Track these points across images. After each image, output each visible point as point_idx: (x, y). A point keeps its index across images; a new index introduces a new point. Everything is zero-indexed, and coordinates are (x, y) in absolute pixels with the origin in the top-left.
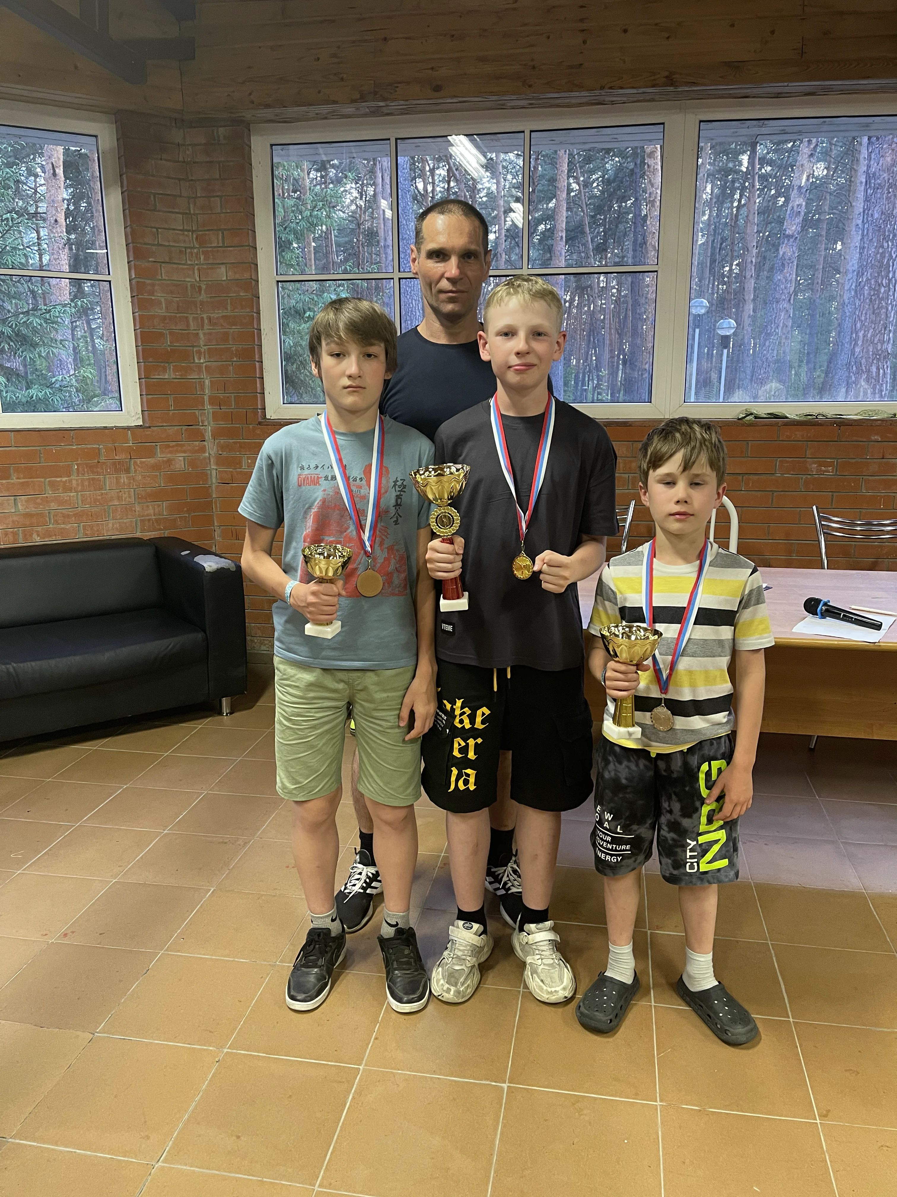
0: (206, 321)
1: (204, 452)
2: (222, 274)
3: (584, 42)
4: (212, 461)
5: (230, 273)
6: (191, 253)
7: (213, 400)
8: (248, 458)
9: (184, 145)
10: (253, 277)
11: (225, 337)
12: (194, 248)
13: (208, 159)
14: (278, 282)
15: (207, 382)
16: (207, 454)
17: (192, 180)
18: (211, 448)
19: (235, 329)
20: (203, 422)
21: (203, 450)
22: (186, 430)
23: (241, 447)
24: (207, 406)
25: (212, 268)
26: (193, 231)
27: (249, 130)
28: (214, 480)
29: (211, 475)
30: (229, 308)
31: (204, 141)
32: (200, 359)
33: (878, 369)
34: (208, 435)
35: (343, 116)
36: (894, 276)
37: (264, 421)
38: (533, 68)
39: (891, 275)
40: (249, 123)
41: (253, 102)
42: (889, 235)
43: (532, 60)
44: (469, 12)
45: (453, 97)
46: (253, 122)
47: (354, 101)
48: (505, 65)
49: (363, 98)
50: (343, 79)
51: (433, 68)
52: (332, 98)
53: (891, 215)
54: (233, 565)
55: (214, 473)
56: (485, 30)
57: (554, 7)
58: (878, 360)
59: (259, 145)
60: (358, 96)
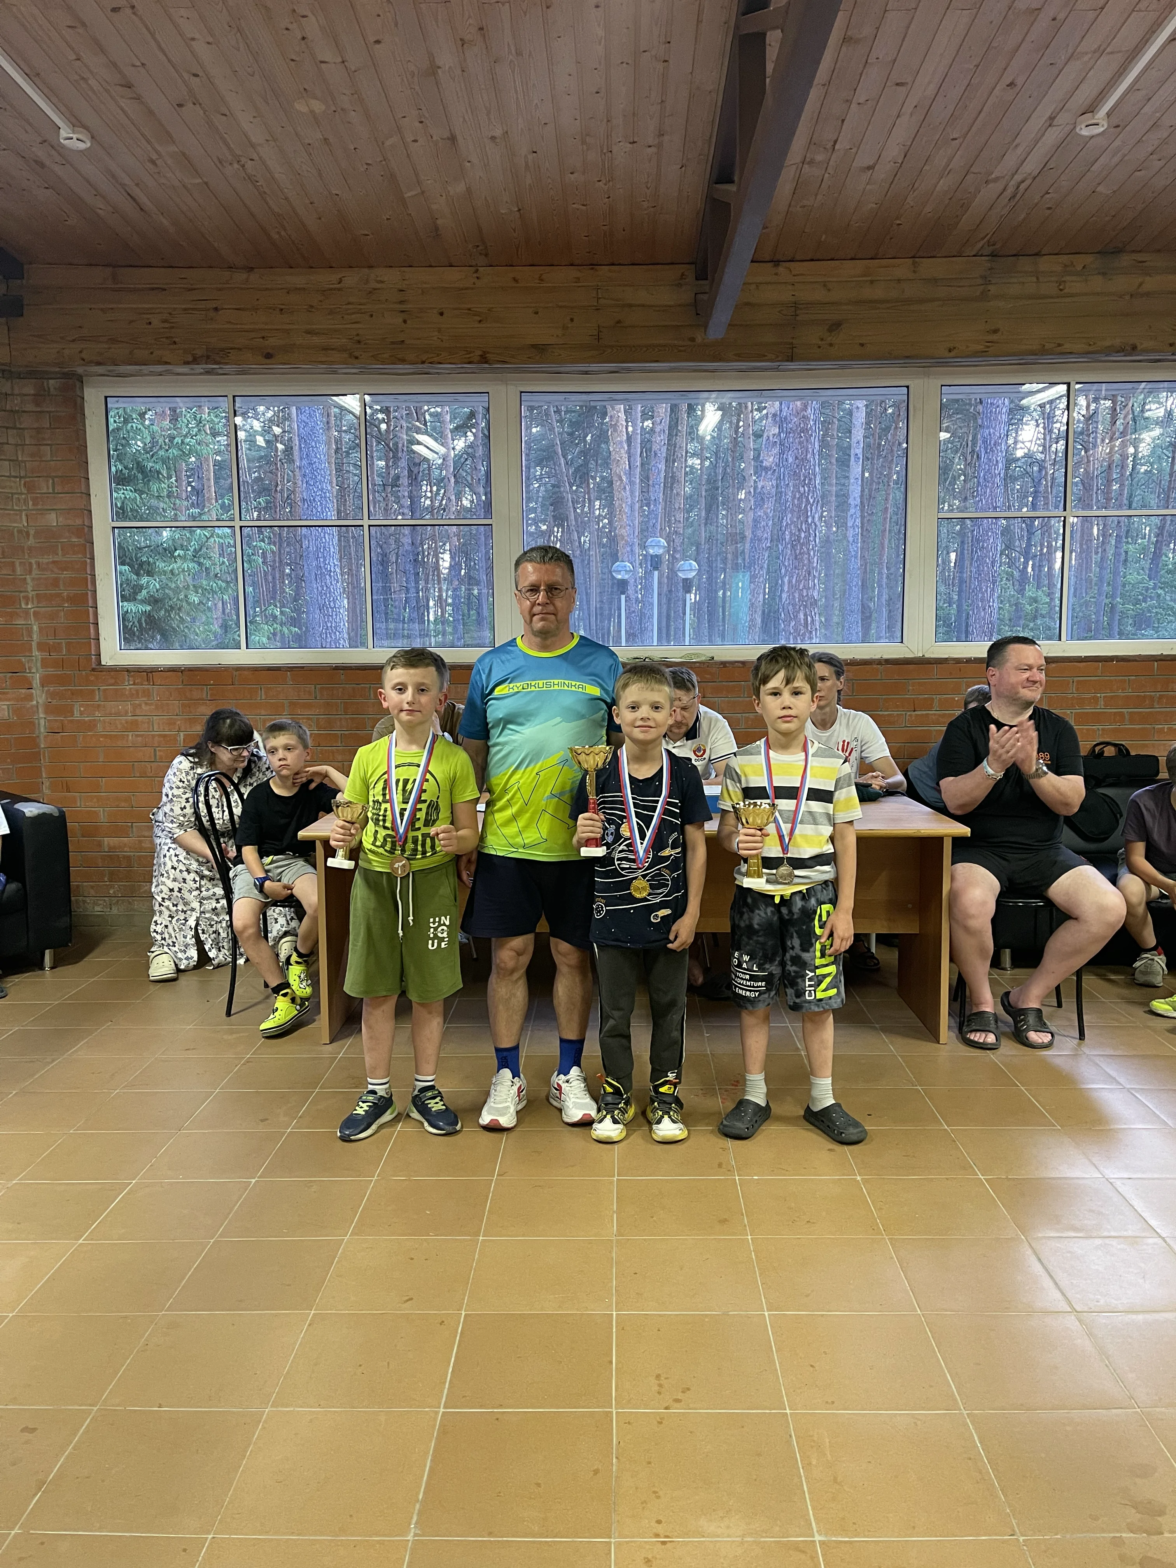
0: (34, 566)
1: (32, 701)
2: (52, 519)
4: (40, 710)
5: (61, 519)
6: (19, 499)
7: (41, 647)
8: (81, 706)
9: (12, 395)
10: (86, 524)
11: (55, 583)
12: (21, 494)
13: (39, 409)
14: (114, 528)
15: (35, 628)
16: (35, 702)
17: (20, 429)
18: (39, 697)
19: (66, 574)
20: (30, 668)
21: (30, 698)
22: (11, 677)
23: (73, 694)
24: (36, 653)
25: (42, 514)
26: (21, 477)
27: (82, 382)
28: (42, 730)
29: (39, 724)
30: (60, 553)
31: (32, 392)
32: (27, 604)
34: (36, 681)
35: (178, 374)
36: (813, 521)
37: (99, 668)
38: (359, 342)
39: (810, 520)
40: (81, 377)
41: (83, 360)
42: (805, 480)
43: (358, 335)
44: (296, 289)
45: (285, 364)
46: (86, 375)
47: (187, 363)
48: (332, 338)
49: (195, 361)
50: (175, 343)
51: (263, 338)
52: (165, 359)
53: (805, 460)
54: (56, 810)
55: (42, 722)
56: (312, 307)
57: (375, 289)
58: (805, 606)
59: (92, 397)
60: (190, 359)
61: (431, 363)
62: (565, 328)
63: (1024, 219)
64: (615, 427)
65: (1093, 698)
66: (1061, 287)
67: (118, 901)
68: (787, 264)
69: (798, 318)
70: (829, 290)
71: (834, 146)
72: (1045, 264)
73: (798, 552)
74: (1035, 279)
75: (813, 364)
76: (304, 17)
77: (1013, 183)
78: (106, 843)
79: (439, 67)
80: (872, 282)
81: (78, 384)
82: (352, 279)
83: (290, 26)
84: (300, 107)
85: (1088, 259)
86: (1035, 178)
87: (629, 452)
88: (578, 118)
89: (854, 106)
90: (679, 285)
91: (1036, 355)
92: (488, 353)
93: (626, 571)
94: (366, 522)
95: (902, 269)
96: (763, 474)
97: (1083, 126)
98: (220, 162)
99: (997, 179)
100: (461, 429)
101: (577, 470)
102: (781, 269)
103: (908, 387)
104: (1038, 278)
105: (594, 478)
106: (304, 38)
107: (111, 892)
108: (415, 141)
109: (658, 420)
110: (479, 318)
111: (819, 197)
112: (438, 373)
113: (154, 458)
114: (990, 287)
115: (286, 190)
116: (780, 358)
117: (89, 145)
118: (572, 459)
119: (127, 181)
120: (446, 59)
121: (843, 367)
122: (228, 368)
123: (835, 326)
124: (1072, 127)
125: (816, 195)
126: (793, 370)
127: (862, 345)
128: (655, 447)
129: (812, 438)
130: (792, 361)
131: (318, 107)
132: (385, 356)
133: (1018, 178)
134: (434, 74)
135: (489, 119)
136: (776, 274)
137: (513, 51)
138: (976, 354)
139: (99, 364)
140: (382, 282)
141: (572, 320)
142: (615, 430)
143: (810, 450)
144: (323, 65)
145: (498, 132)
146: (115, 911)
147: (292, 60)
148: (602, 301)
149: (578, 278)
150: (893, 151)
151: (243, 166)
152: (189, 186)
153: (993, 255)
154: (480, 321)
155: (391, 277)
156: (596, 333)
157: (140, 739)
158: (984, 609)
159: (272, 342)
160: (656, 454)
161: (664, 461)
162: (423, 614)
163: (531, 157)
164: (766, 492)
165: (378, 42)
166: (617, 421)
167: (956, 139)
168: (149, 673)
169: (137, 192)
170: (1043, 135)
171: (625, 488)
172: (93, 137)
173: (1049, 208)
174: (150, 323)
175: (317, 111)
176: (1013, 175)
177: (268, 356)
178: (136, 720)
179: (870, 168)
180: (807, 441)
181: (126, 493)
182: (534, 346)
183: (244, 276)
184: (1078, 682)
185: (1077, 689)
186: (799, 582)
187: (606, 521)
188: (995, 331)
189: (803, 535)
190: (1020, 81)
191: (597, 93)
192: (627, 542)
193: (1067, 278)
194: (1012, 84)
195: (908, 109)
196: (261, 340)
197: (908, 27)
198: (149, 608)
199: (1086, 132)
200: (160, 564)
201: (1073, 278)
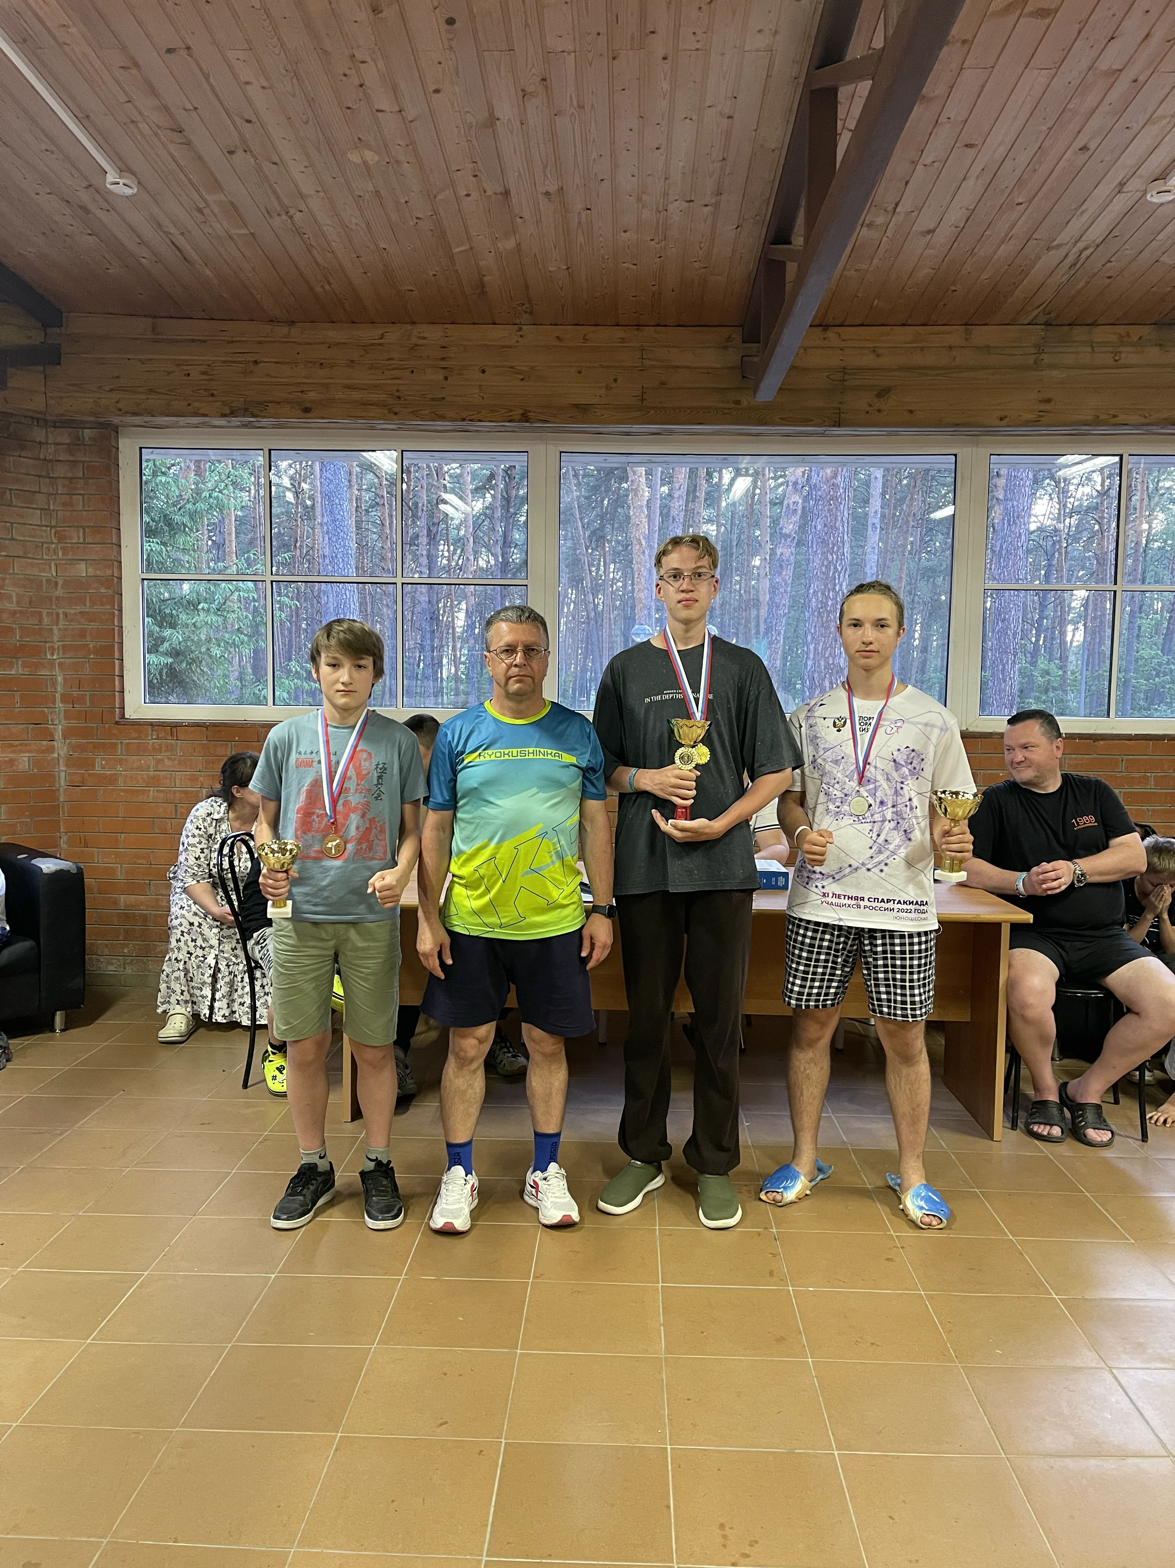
0: (61, 616)
1: (53, 753)
2: (82, 570)
3: (446, 379)
4: (61, 762)
5: (90, 570)
6: (48, 549)
7: (65, 698)
8: (102, 759)
9: (46, 443)
10: (115, 575)
11: (82, 634)
12: (52, 543)
13: (71, 458)
14: (143, 579)
15: (60, 679)
16: (56, 755)
17: (53, 478)
18: (61, 748)
19: (93, 626)
20: (52, 720)
21: (51, 750)
22: (33, 729)
23: (95, 748)
24: (59, 704)
25: (71, 564)
26: (51, 527)
27: (117, 432)
28: (63, 783)
29: (59, 778)
30: (88, 604)
31: (68, 441)
32: (53, 655)
34: (59, 735)
35: (215, 427)
37: (123, 722)
38: (399, 398)
39: (837, 588)
40: (117, 427)
41: (120, 410)
42: (833, 548)
44: (339, 344)
45: (323, 418)
46: (124, 426)
47: (224, 415)
48: (371, 393)
49: (233, 413)
50: (213, 395)
51: (302, 392)
52: (202, 411)
53: (834, 527)
54: (74, 867)
55: (63, 775)
56: (352, 361)
57: (418, 345)
59: (127, 447)
60: (228, 412)
61: (471, 421)
62: (608, 388)
63: (1083, 288)
64: (635, 492)
65: (1144, 777)
66: (1117, 358)
67: (132, 960)
68: (837, 329)
69: (845, 383)
70: (878, 356)
71: (895, 209)
72: (1102, 334)
73: (825, 619)
74: (1089, 349)
75: (861, 431)
76: (363, 62)
77: (1075, 250)
78: (122, 899)
79: (498, 119)
80: (922, 348)
81: (113, 434)
82: (393, 334)
83: (348, 72)
84: (354, 157)
85: (1145, 331)
86: (1098, 246)
87: (649, 517)
88: (636, 175)
89: (920, 167)
90: (725, 348)
91: (1090, 425)
92: (530, 411)
94: (399, 580)
95: (954, 335)
96: (783, 541)
97: (1154, 193)
98: (268, 212)
99: (1059, 246)
100: (480, 490)
101: (593, 533)
102: (831, 334)
103: (955, 455)
104: (1093, 348)
105: (610, 542)
106: (361, 85)
107: (126, 951)
108: (468, 195)
109: (676, 485)
110: (521, 377)
111: (875, 261)
112: (477, 431)
113: (182, 510)
114: (1043, 356)
115: (333, 243)
116: (827, 424)
117: (135, 190)
118: (589, 522)
119: (173, 230)
120: (506, 111)
121: (890, 434)
122: (265, 421)
123: (883, 392)
124: (1139, 194)
125: (873, 259)
126: (839, 436)
127: (911, 412)
128: (673, 512)
129: (842, 506)
130: (839, 426)
131: (371, 157)
132: (423, 412)
133: (1081, 245)
134: (492, 125)
135: (545, 175)
136: (824, 339)
137: (575, 104)
138: (1027, 423)
139: (135, 414)
140: (425, 338)
141: (615, 380)
142: (636, 495)
143: (839, 518)
144: (379, 114)
145: (553, 188)
146: (129, 970)
147: (348, 108)
148: (647, 363)
149: (623, 339)
150: (955, 215)
151: (291, 217)
152: (235, 238)
153: (1048, 324)
154: (522, 380)
155: (433, 334)
156: (640, 393)
157: (161, 795)
159: (312, 395)
160: (674, 519)
162: (437, 671)
163: (584, 214)
164: (784, 558)
165: (437, 91)
166: (638, 486)
167: (1021, 204)
168: (173, 727)
169: (180, 240)
170: (1111, 201)
171: (644, 552)
172: (139, 183)
173: (1110, 277)
174: (189, 375)
175: (370, 162)
176: (1076, 242)
177: (307, 410)
178: (159, 775)
179: (931, 232)
181: (154, 545)
182: (576, 406)
183: (285, 330)
184: (1127, 760)
185: (1127, 768)
186: (825, 649)
187: (620, 584)
188: (1048, 401)
189: (830, 603)
190: (1092, 146)
191: (657, 151)
192: (645, 606)
193: (1122, 349)
194: (1084, 148)
195: (976, 170)
196: (300, 394)
197: (983, 86)
198: (170, 660)
199: (1157, 199)
200: (183, 617)
201: (1129, 349)
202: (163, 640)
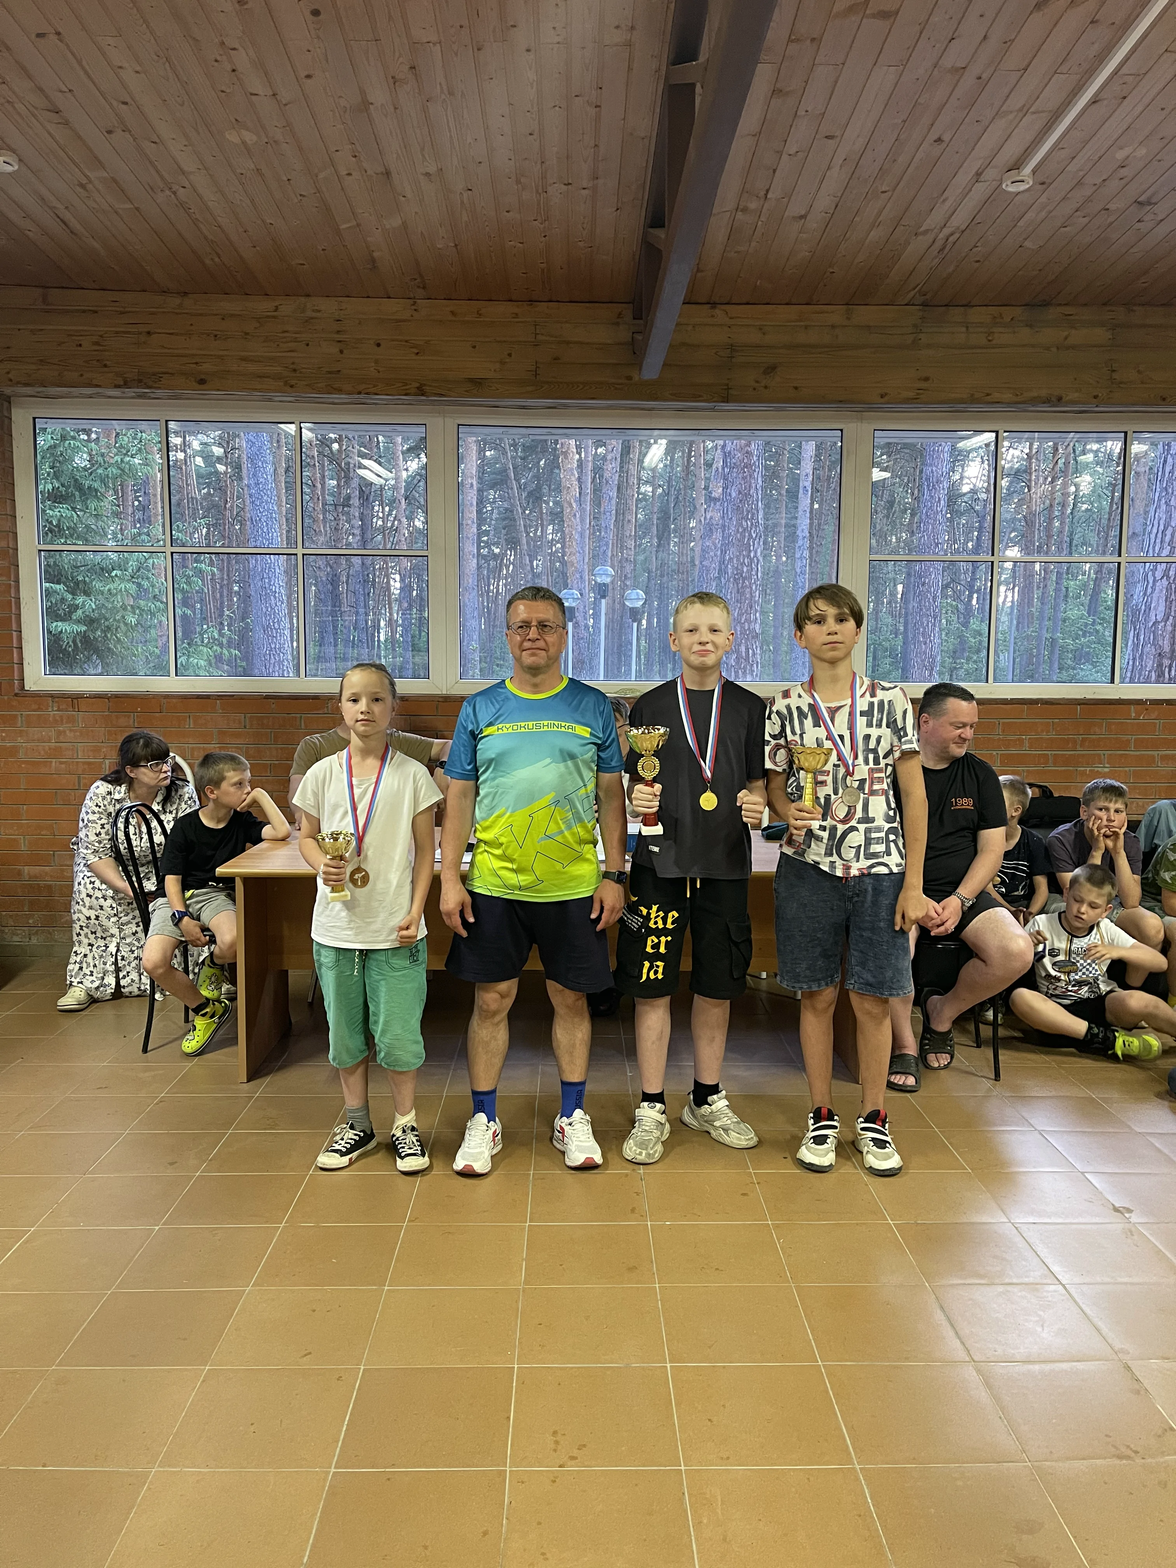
3: (341, 352)
8: (2, 731)
10: (11, 546)
14: (40, 551)
27: (10, 403)
33: (747, 649)
35: (110, 397)
36: (755, 556)
37: (22, 693)
38: (295, 370)
39: (752, 555)
40: (9, 397)
41: (11, 380)
42: (747, 515)
43: (293, 363)
44: (232, 315)
45: (218, 390)
46: (13, 396)
47: (117, 386)
48: (266, 366)
49: (126, 384)
50: (105, 366)
52: (95, 382)
53: (748, 495)
56: (247, 334)
57: (312, 318)
58: (747, 639)
59: (20, 418)
60: (122, 383)
61: (367, 394)
62: (502, 363)
63: (954, 271)
64: (566, 454)
65: (1019, 739)
66: (990, 338)
67: (37, 932)
68: (723, 307)
69: (734, 360)
70: (764, 334)
71: (766, 195)
72: (978, 315)
73: (740, 585)
74: (964, 329)
75: (749, 406)
76: (234, 49)
77: (941, 236)
78: (26, 870)
79: (372, 104)
80: (806, 327)
81: (6, 404)
82: (288, 307)
83: (219, 58)
84: (232, 137)
85: (1018, 311)
86: (963, 232)
87: (579, 479)
88: (513, 158)
89: (785, 157)
90: (618, 324)
91: (966, 403)
92: (425, 385)
93: (573, 598)
94: (300, 551)
95: (836, 315)
96: (712, 505)
97: (1009, 183)
98: (152, 189)
99: (926, 232)
100: (414, 451)
101: (530, 494)
102: (718, 312)
103: (842, 430)
104: (967, 327)
105: (547, 503)
106: (234, 71)
107: (31, 922)
108: (349, 174)
109: (610, 448)
110: (416, 351)
111: (753, 244)
112: (374, 404)
113: (93, 476)
114: (921, 336)
115: (219, 218)
116: (714, 399)
117: (16, 167)
118: (525, 484)
119: (55, 203)
120: (379, 95)
121: (778, 410)
122: (159, 393)
123: (771, 369)
124: (995, 184)
125: (750, 242)
126: (728, 411)
127: (796, 388)
128: (607, 475)
129: (756, 474)
130: (727, 402)
131: (249, 137)
132: (319, 385)
133: (946, 231)
134: (367, 110)
135: (423, 156)
136: (713, 316)
137: (446, 91)
138: (907, 401)
139: (27, 385)
140: (319, 311)
141: (510, 355)
142: (566, 458)
143: (754, 485)
144: (253, 97)
145: (432, 169)
146: (34, 941)
147: (223, 91)
148: (540, 337)
149: (517, 314)
150: (824, 202)
151: (175, 193)
152: (120, 212)
153: (924, 305)
154: (417, 354)
155: (328, 306)
156: (533, 368)
157: (63, 766)
158: (925, 643)
159: (206, 367)
160: (607, 482)
161: (615, 489)
162: (373, 635)
163: (466, 195)
164: (715, 523)
165: (308, 77)
166: (568, 448)
167: (885, 192)
168: (74, 699)
169: (67, 216)
170: (970, 190)
171: (575, 515)
172: (20, 160)
173: (978, 261)
174: (80, 345)
175: (249, 142)
176: (942, 229)
177: (202, 382)
178: (61, 747)
179: (802, 217)
180: (750, 476)
181: (59, 512)
182: (472, 380)
183: (178, 301)
184: (1003, 723)
185: (1003, 731)
186: (740, 615)
187: (559, 545)
188: (926, 379)
189: (745, 569)
190: (946, 138)
191: (531, 134)
192: (577, 570)
193: (995, 330)
194: (939, 140)
195: (838, 161)
196: (194, 366)
197: (836, 82)
198: (84, 628)
199: (1012, 189)
200: (97, 585)
201: (1001, 330)
202: (77, 607)
